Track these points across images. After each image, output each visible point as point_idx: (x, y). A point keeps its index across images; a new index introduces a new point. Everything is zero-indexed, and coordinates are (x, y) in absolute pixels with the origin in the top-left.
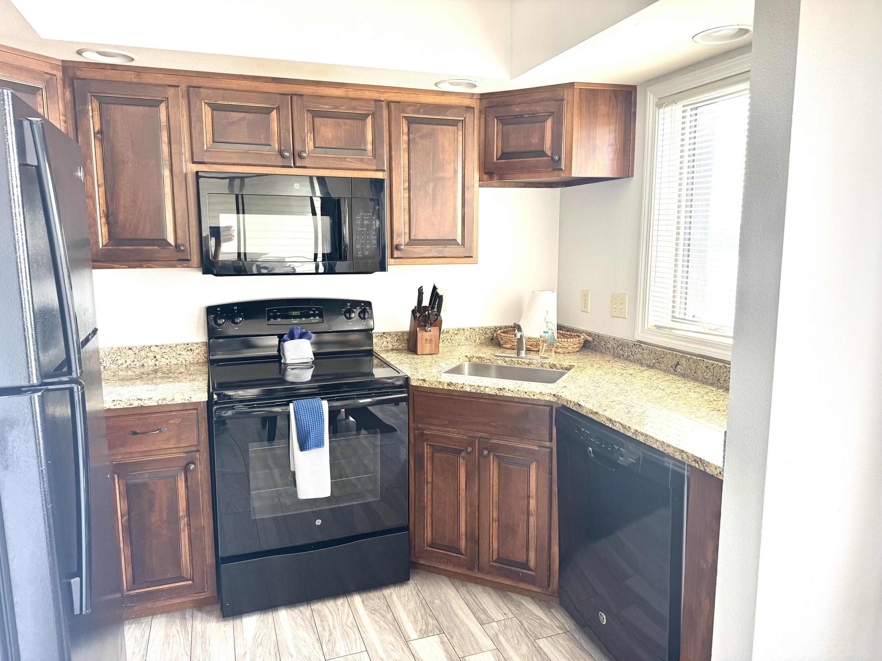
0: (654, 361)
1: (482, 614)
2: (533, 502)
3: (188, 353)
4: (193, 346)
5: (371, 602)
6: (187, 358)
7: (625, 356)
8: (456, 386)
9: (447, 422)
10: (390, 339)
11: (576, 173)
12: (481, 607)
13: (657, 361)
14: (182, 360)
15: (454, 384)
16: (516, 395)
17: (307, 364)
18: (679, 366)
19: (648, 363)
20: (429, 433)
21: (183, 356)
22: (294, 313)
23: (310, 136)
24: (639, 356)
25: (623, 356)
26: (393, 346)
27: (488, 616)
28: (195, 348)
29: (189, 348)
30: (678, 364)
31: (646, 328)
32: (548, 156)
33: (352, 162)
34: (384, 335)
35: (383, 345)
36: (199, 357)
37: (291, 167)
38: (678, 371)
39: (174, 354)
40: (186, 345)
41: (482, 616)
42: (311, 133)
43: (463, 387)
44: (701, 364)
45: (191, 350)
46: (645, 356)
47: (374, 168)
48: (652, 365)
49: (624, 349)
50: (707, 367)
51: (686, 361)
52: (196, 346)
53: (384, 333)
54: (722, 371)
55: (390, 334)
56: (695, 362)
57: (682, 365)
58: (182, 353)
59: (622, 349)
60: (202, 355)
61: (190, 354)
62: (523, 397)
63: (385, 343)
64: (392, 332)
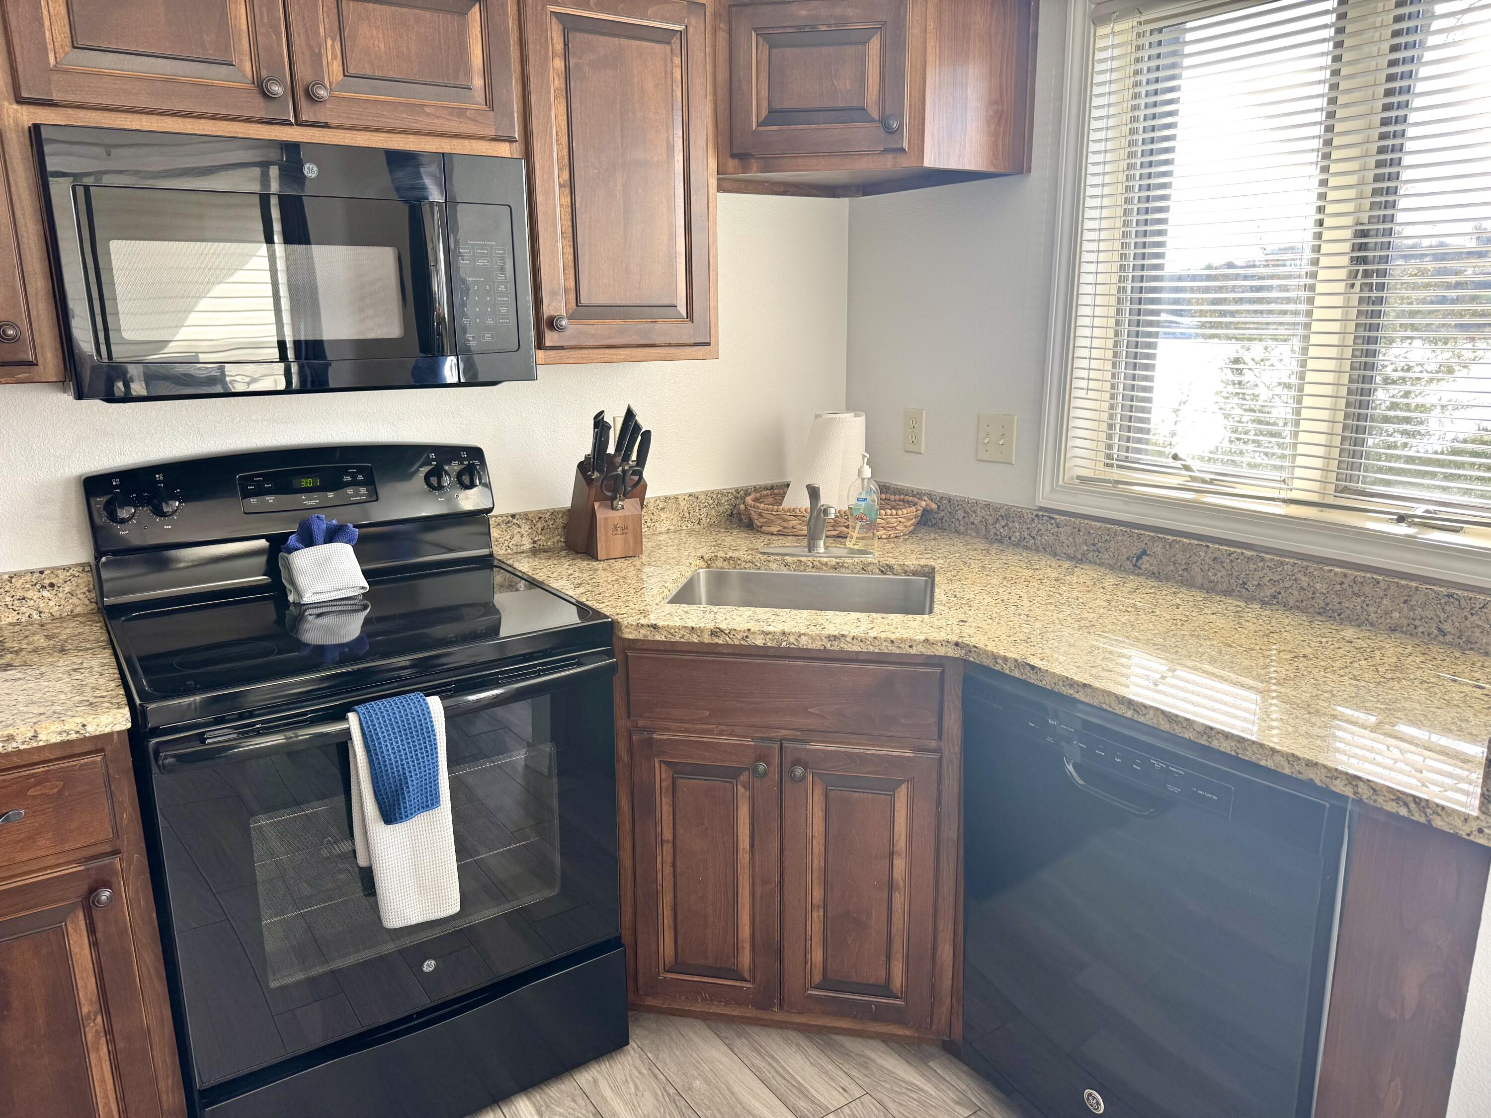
0: (1085, 548)
1: (800, 1099)
2: (900, 864)
3: (45, 593)
4: (57, 576)
5: (558, 1109)
6: (42, 605)
7: (1013, 538)
8: (731, 636)
9: (708, 713)
10: (528, 527)
11: (931, 161)
12: (794, 1083)
13: (1092, 548)
14: (29, 612)
15: (727, 632)
16: (871, 649)
17: (352, 602)
18: (1145, 558)
19: (1070, 551)
20: (665, 737)
21: (31, 603)
22: (306, 483)
23: (333, 45)
24: (1048, 538)
25: (1010, 538)
26: (535, 542)
27: (813, 1102)
28: (61, 581)
29: (47, 582)
30: (1144, 553)
31: (1061, 482)
32: (874, 121)
33: (438, 117)
34: (515, 521)
35: (513, 542)
36: (74, 600)
37: (287, 123)
38: (1144, 567)
39: (8, 599)
40: (36, 575)
41: (801, 1103)
42: (333, 40)
43: (747, 637)
44: (1202, 554)
45: (52, 585)
46: (1063, 538)
47: (492, 132)
48: (1080, 557)
49: (1011, 525)
50: (1215, 559)
51: (1164, 547)
52: (63, 575)
53: (513, 516)
54: (1252, 567)
55: (525, 516)
56: (1185, 549)
57: (1154, 555)
58: (29, 594)
59: (1007, 525)
60: (81, 596)
61: (50, 596)
62: (886, 651)
63: (517, 538)
64: (531, 512)
